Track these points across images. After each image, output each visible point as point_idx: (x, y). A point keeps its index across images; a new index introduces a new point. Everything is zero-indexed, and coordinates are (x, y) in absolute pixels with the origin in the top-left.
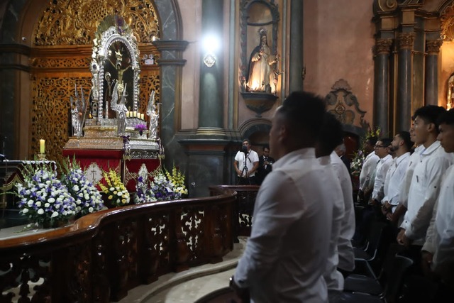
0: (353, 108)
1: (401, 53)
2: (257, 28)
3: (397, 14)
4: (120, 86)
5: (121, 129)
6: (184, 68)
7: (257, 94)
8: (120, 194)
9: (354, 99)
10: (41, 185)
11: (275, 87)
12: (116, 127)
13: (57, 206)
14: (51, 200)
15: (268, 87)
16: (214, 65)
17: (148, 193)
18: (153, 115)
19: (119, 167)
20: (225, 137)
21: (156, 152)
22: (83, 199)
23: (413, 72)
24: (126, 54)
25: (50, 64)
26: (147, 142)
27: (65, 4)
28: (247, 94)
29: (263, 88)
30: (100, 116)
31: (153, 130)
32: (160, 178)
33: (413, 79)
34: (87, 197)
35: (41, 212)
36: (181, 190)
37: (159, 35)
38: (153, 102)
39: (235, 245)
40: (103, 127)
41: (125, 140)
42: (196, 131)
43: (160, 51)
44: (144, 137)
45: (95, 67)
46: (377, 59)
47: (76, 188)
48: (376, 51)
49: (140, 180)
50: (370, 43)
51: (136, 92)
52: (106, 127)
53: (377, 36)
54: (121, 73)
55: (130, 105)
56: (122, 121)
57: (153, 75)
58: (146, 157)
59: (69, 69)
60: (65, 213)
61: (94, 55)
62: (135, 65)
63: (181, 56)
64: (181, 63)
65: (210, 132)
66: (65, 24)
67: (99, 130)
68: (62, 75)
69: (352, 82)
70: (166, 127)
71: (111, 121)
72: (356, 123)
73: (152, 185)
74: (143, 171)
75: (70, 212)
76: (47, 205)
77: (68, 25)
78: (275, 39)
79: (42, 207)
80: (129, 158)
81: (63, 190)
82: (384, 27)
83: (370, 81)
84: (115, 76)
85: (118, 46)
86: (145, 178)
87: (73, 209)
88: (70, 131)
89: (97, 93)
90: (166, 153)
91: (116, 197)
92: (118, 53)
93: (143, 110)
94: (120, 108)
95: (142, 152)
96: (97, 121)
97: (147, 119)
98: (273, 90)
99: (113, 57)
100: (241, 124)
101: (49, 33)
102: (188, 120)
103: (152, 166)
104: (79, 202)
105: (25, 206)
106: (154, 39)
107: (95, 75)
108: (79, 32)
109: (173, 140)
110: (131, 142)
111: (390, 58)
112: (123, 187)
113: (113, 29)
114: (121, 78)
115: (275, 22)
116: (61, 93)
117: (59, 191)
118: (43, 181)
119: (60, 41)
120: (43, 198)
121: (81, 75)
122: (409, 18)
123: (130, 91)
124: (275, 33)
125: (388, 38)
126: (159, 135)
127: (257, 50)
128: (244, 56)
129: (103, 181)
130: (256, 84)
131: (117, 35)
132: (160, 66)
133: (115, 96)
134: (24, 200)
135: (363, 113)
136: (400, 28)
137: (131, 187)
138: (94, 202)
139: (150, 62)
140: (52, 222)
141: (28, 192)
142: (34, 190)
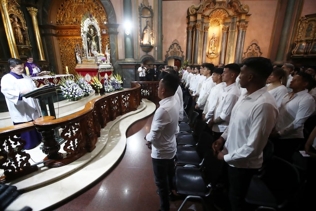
0: (179, 50)
1: (196, 30)
2: (145, 19)
3: (195, 15)
4: (94, 43)
5: (96, 60)
6: (118, 35)
7: (146, 46)
8: (98, 85)
9: (180, 47)
10: (69, 86)
11: (153, 43)
12: (94, 60)
13: (77, 93)
14: (74, 91)
15: (150, 43)
16: (130, 35)
17: (109, 84)
18: (108, 54)
19: (97, 75)
20: (135, 62)
21: (110, 68)
22: (86, 89)
23: (200, 38)
24: (95, 30)
25: (64, 33)
26: (106, 65)
27: (67, 7)
28: (142, 46)
29: (148, 43)
30: (88, 56)
31: (108, 60)
32: (112, 78)
33: (199, 40)
34: (87, 89)
35: (71, 96)
36: (121, 82)
37: (107, 21)
38: (107, 49)
39: (141, 103)
40: (89, 60)
41: (98, 65)
42: (124, 60)
43: (108, 28)
44: (105, 63)
45: (83, 36)
46: (188, 33)
47: (82, 85)
48: (188, 29)
49: (105, 79)
50: (186, 26)
51: (100, 45)
52: (90, 60)
53: (188, 23)
54: (94, 37)
55: (98, 50)
56: (97, 57)
57: (106, 37)
58: (107, 71)
59: (72, 35)
60: (80, 95)
61: (82, 31)
62: (99, 34)
63: (117, 30)
64: (116, 33)
65: (130, 60)
66: (68, 16)
67: (88, 61)
68: (70, 38)
69: (179, 40)
70: (113, 59)
71: (92, 57)
72: (180, 56)
73: (110, 81)
74: (106, 76)
75: (82, 95)
76: (73, 93)
77: (69, 16)
78: (152, 24)
79: (71, 94)
80: (100, 71)
81: (78, 87)
82: (191, 20)
83: (185, 41)
84: (91, 39)
85: (91, 26)
86: (107, 78)
87: (83, 94)
88: (77, 62)
89: (85, 47)
90: (114, 68)
91: (97, 86)
92: (92, 29)
93: (104, 52)
94: (95, 52)
95: (105, 69)
96: (87, 58)
97: (106, 56)
98: (152, 44)
99: (90, 31)
100: (141, 57)
101: (62, 19)
102: (121, 56)
103: (109, 73)
104: (84, 90)
105: (65, 94)
106: (105, 23)
107: (83, 39)
108: (75, 19)
109: (116, 64)
110: (101, 66)
111: (193, 32)
112: (100, 82)
113: (88, 19)
114: (94, 40)
115: (152, 17)
116: (71, 45)
117: (76, 88)
118: (70, 84)
119: (67, 23)
120: (71, 91)
121: (78, 38)
122: (199, 17)
123: (98, 45)
124: (152, 21)
125: (192, 24)
126: (111, 62)
127: (146, 28)
128: (141, 31)
129: (92, 80)
130: (145, 42)
131: (90, 22)
132: (109, 34)
133: (92, 47)
134: (64, 92)
135: (183, 52)
136: (196, 21)
137: (102, 82)
138: (90, 90)
139: (104, 32)
140: (76, 99)
141: (65, 89)
142: (67, 88)
